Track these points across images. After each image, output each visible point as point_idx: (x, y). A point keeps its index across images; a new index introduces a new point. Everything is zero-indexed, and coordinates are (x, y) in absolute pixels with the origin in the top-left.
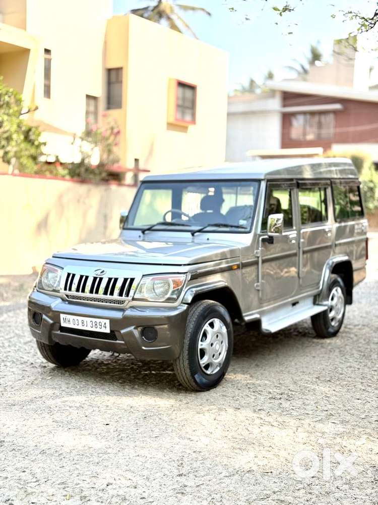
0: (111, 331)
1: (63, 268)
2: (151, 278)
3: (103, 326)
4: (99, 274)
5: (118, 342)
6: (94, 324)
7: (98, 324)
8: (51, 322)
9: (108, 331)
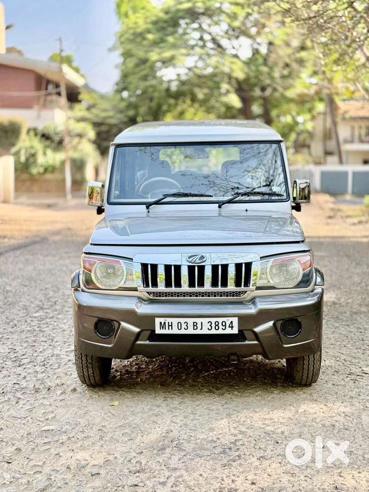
0: (239, 331)
1: (132, 259)
2: (272, 260)
3: (227, 326)
4: (198, 261)
5: (247, 342)
6: (213, 325)
7: (220, 325)
8: (137, 330)
9: (235, 331)
